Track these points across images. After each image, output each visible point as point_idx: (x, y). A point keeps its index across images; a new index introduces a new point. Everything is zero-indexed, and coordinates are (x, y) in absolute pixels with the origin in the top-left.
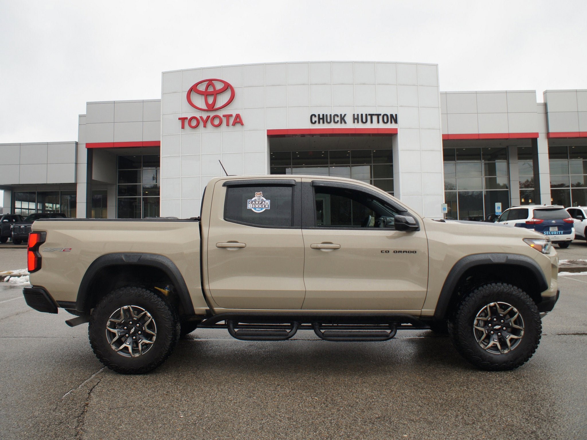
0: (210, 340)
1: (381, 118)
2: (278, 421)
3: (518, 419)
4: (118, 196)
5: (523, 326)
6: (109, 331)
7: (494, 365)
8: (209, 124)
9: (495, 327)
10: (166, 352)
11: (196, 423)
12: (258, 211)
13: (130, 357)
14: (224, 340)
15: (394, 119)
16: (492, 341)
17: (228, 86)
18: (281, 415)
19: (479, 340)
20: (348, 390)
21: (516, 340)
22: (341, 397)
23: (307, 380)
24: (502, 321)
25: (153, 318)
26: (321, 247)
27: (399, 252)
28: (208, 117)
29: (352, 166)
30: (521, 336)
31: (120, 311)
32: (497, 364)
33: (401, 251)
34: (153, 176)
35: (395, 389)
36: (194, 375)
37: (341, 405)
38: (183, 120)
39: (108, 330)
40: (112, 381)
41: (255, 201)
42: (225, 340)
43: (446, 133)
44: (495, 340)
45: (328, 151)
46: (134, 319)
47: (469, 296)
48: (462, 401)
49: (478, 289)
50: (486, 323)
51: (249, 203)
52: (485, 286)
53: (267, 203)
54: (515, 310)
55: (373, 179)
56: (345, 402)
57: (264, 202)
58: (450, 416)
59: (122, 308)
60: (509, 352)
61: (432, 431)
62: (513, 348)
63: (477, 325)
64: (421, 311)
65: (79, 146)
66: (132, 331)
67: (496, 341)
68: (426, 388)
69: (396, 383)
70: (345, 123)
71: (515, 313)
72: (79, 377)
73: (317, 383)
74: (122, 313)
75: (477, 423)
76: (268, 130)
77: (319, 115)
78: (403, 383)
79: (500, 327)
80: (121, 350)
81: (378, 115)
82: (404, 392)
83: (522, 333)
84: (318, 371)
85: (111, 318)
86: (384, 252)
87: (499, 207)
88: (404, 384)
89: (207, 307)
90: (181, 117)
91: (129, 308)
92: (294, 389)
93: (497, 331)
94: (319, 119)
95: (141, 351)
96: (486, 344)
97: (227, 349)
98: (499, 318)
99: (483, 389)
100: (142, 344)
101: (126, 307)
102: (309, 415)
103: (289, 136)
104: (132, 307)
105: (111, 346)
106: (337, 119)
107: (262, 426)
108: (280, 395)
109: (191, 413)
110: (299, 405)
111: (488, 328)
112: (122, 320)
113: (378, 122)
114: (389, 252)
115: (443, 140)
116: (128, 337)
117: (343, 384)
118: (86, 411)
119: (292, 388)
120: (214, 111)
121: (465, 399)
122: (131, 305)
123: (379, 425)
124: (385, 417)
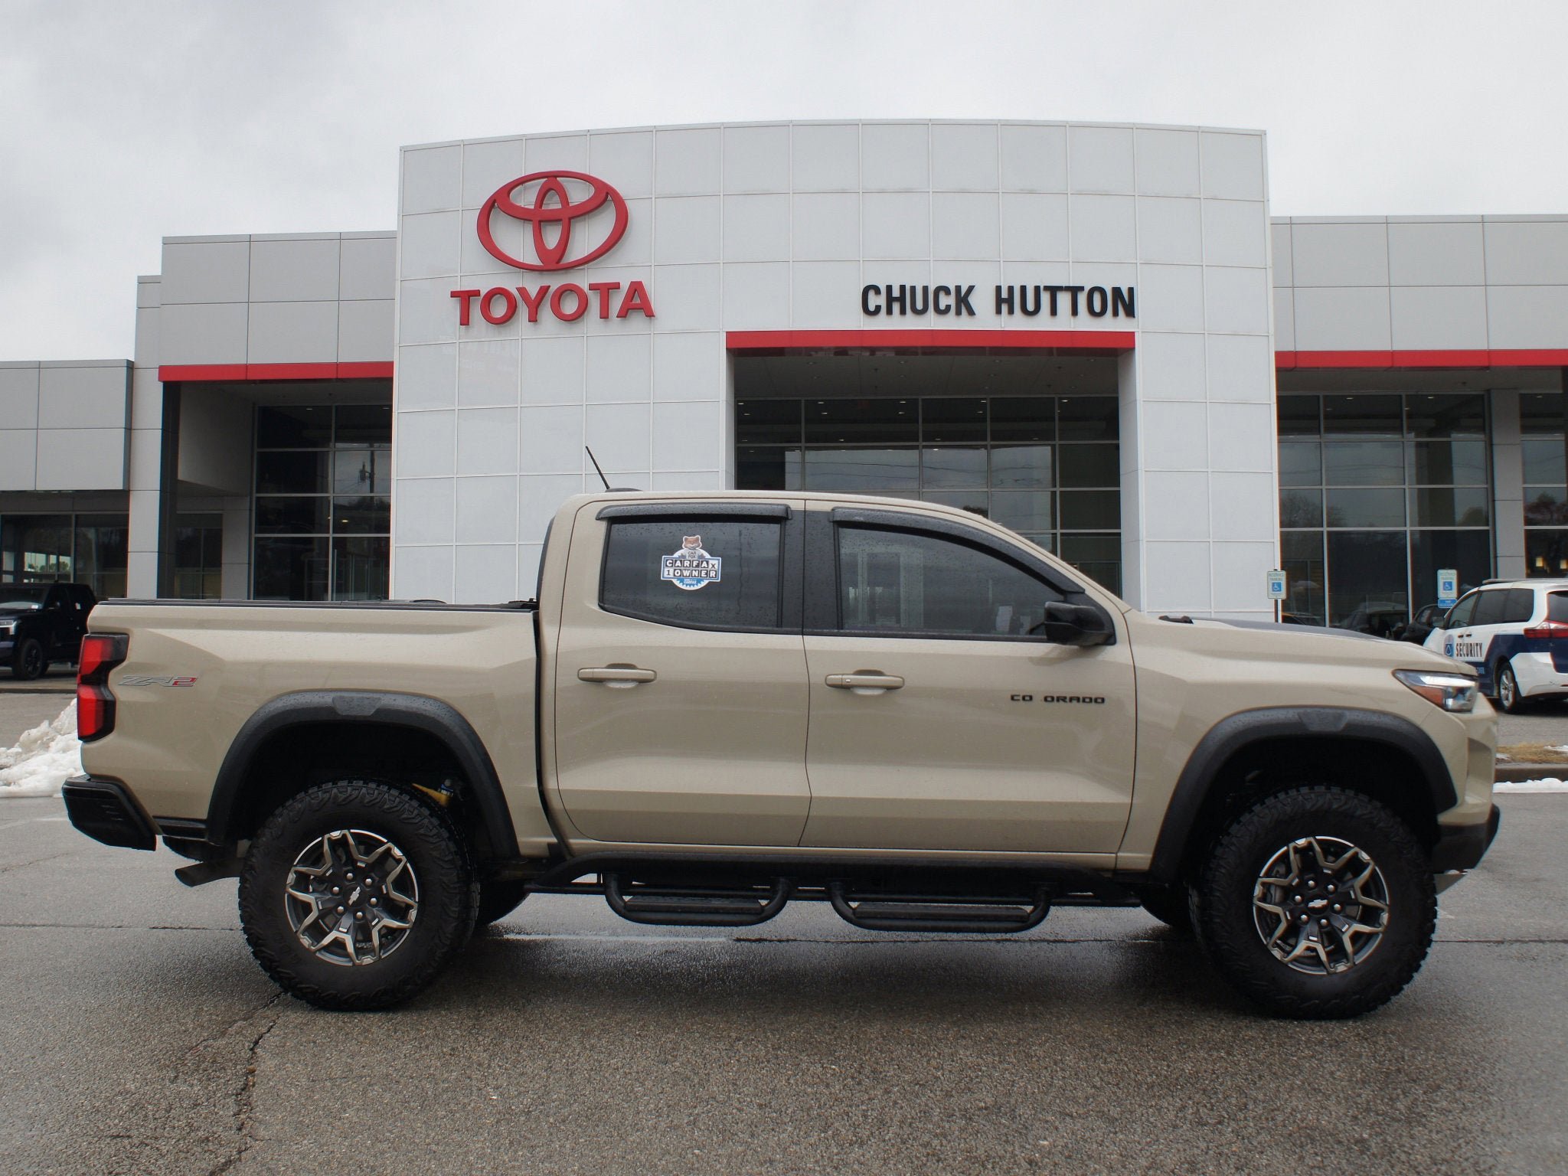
0: (556, 937)
1: (1082, 299)
2: (734, 1111)
3: (1334, 1116)
4: (256, 533)
5: (1385, 901)
6: (293, 898)
7: (1312, 1002)
8: (546, 313)
9: (1311, 905)
10: (443, 951)
11: (531, 1112)
12: (690, 585)
13: (350, 964)
14: (595, 938)
15: (1124, 302)
16: (1304, 941)
17: (607, 193)
18: (741, 1100)
19: (1268, 938)
20: (919, 1052)
21: (1370, 936)
22: (896, 1067)
23: (815, 1029)
24: (1331, 887)
25: (409, 860)
26: (854, 683)
27: (1059, 698)
28: (544, 290)
29: (994, 447)
30: (1380, 925)
31: (321, 844)
32: (1317, 1001)
33: (1065, 698)
34: (361, 467)
35: (1040, 1053)
36: (518, 1015)
37: (895, 1081)
38: (465, 298)
39: (291, 896)
40: (306, 1024)
41: (682, 558)
42: (598, 938)
43: (1290, 348)
44: (1311, 938)
45: (918, 399)
46: (359, 864)
47: (1239, 822)
48: (1204, 1080)
49: (1263, 803)
50: (1288, 892)
51: (667, 566)
52: (1282, 796)
53: (713, 566)
54: (1365, 856)
55: (1058, 489)
56: (907, 1077)
57: (705, 562)
58: (1166, 1108)
59: (327, 836)
60: (1349, 968)
61: (1112, 1135)
62: (1361, 957)
63: (1263, 899)
64: (1117, 857)
65: (138, 374)
66: (355, 896)
67: (1315, 939)
68: (1122, 1051)
69: (1046, 1041)
70: (971, 313)
71: (1363, 866)
72: (217, 1016)
73: (839, 1037)
74: (327, 850)
75: (1228, 1123)
76: (729, 334)
77: (889, 288)
78: (1064, 1040)
79: (1325, 902)
80: (326, 948)
81: (1074, 291)
82: (1061, 1060)
83: (1385, 917)
84: (846, 1012)
85: (297, 863)
86: (1018, 700)
87: (1450, 584)
88: (1066, 1042)
89: (551, 836)
90: (459, 290)
91: (344, 836)
92: (780, 1048)
93: (1320, 914)
94: (890, 300)
95: (377, 950)
96: (1288, 948)
97: (605, 960)
98: (1322, 880)
99: (1268, 1057)
100: (379, 931)
101: (336, 834)
102: (812, 1099)
103: (796, 351)
104: (353, 834)
105: (298, 939)
106: (945, 301)
107: (694, 1119)
108: (742, 1060)
109: (515, 1091)
110: (788, 1079)
111: (1292, 906)
112: (326, 869)
113: (1075, 312)
114: (1031, 698)
115: (1279, 370)
116: (342, 914)
117: (908, 1039)
118: (253, 1086)
119: (773, 1045)
120: (560, 272)
121: (1214, 1076)
122: (349, 829)
123: (984, 1122)
124: (1001, 1107)
